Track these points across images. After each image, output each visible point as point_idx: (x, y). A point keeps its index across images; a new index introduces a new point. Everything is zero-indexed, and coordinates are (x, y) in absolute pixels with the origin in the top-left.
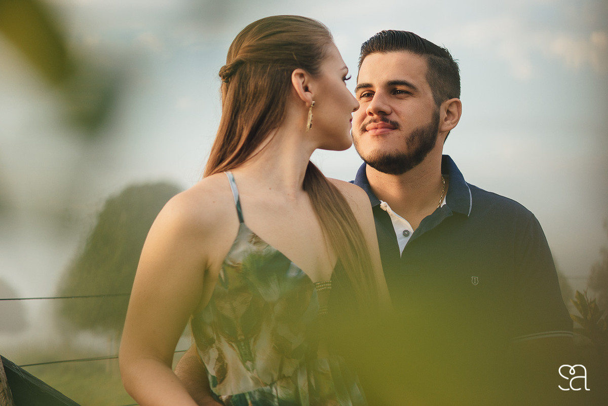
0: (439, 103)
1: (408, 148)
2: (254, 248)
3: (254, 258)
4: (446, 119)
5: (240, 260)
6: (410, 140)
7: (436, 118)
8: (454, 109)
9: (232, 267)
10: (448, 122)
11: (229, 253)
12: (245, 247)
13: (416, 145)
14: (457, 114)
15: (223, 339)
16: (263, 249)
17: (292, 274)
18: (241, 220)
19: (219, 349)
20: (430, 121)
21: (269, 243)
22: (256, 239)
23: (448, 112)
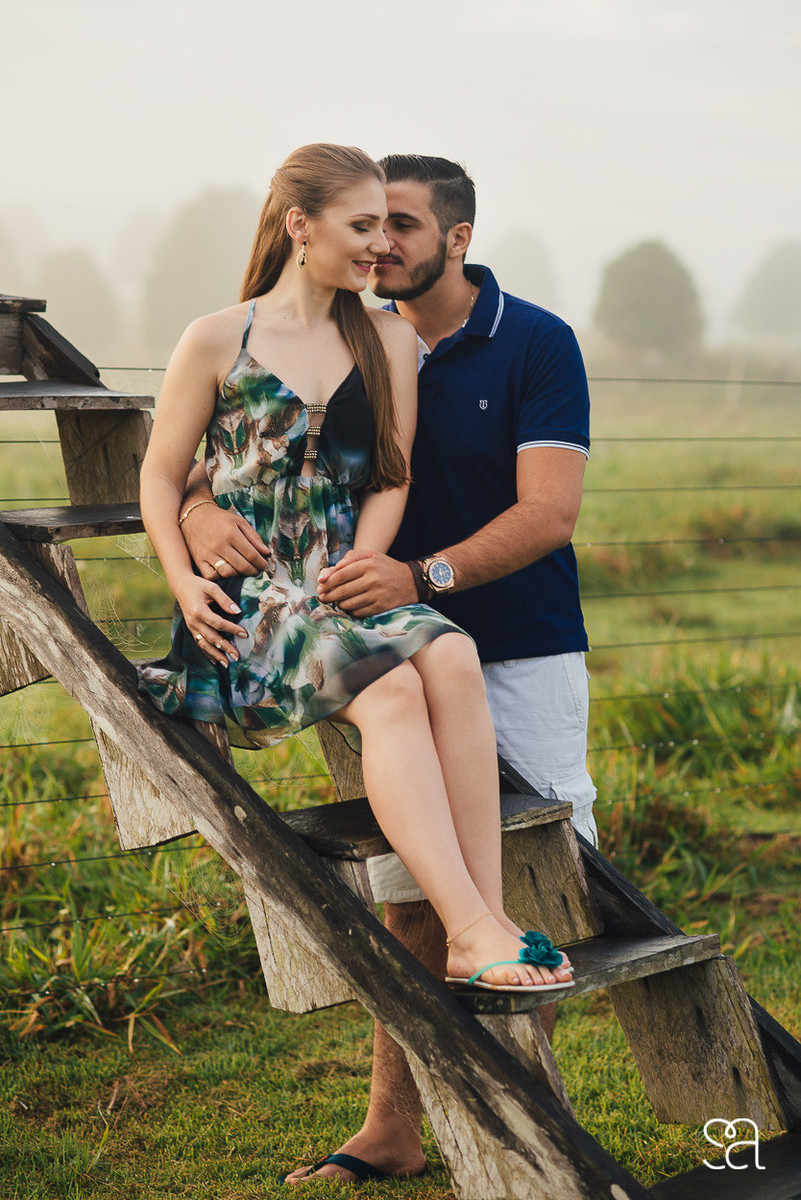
0: (445, 230)
1: (413, 282)
2: (249, 371)
3: (249, 379)
4: (456, 245)
5: (236, 382)
6: (414, 275)
7: (443, 247)
8: (465, 234)
9: (230, 388)
10: (458, 248)
11: (228, 375)
12: (243, 370)
13: (421, 277)
14: (467, 237)
15: (221, 450)
16: (258, 373)
17: (281, 394)
18: (244, 345)
19: (217, 460)
20: (435, 252)
21: (263, 366)
22: (254, 364)
23: (458, 237)
